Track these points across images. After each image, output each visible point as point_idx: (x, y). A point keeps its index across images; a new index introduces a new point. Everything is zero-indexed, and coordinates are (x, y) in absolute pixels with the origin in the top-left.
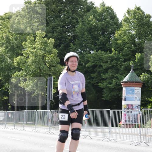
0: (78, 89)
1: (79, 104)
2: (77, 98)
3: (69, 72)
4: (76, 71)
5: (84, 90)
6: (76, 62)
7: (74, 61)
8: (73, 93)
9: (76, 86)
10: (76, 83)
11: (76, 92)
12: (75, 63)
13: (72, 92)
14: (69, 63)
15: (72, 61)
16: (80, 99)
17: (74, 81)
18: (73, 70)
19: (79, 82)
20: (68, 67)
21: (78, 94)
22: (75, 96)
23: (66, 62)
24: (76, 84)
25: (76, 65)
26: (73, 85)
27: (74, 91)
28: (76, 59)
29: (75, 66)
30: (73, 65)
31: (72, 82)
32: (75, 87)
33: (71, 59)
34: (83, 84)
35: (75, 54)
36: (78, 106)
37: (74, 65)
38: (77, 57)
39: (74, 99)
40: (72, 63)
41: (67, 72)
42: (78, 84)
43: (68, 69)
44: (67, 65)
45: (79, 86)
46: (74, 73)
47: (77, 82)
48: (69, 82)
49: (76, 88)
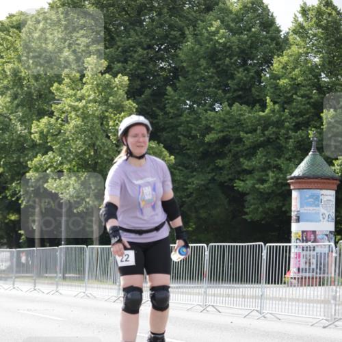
0: (153, 195)
1: (157, 229)
2: (153, 216)
3: (130, 158)
4: (146, 156)
6: (143, 136)
7: (140, 135)
8: (142, 204)
9: (147, 188)
10: (148, 182)
11: (148, 202)
12: (141, 139)
13: (139, 203)
14: (130, 140)
15: (136, 136)
16: (161, 216)
17: (142, 179)
18: (138, 155)
19: (155, 179)
20: (128, 148)
21: (154, 207)
22: (148, 211)
23: (122, 139)
24: (148, 184)
25: (145, 142)
26: (140, 186)
27: (144, 200)
28: (144, 130)
29: (143, 145)
30: (138, 144)
31: (137, 180)
32: (145, 191)
33: (133, 131)
34: (163, 183)
35: (142, 119)
36: (154, 233)
37: (140, 142)
38: (145, 125)
39: (146, 218)
40: (136, 139)
41: (127, 160)
42: (152, 185)
43: (130, 154)
44: (125, 143)
45: (154, 189)
46: (143, 161)
47: (150, 179)
48: (131, 181)
49: (148, 193)
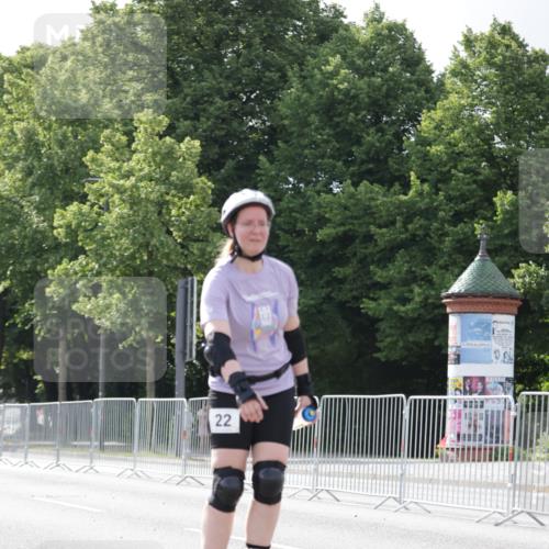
0: (273, 319)
1: (277, 374)
2: (273, 352)
3: (238, 259)
4: (264, 257)
5: (296, 323)
6: (262, 224)
7: (256, 223)
8: (257, 334)
9: (264, 308)
10: (266, 299)
11: (266, 331)
12: (258, 229)
13: (252, 332)
14: (240, 230)
15: (249, 223)
16: (282, 354)
17: (256, 293)
18: (251, 255)
19: (276, 294)
20: (236, 242)
21: (272, 339)
22: (264, 346)
23: (226, 227)
24: (266, 301)
25: (262, 234)
26: (253, 305)
27: (259, 327)
28: (262, 214)
29: (260, 238)
30: (253, 237)
31: (249, 295)
32: (261, 313)
33: (244, 216)
34: (289, 300)
35: (259, 196)
36: (273, 381)
37: (255, 234)
38: (265, 207)
39: (260, 356)
40: (248, 229)
41: (232, 261)
42: (273, 303)
43: (237, 251)
44: (231, 234)
45: (275, 310)
46: (258, 263)
47: (269, 294)
48: (240, 297)
49: (265, 316)
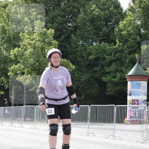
0: (62, 84)
1: (64, 99)
2: (62, 93)
3: (52, 67)
4: (59, 66)
5: (70, 84)
6: (58, 58)
7: (57, 57)
8: (57, 88)
9: (59, 81)
10: (60, 78)
11: (60, 87)
12: (57, 59)
13: (56, 87)
14: (52, 59)
15: (55, 57)
16: (66, 93)
17: (57, 76)
18: (56, 66)
19: (63, 77)
20: (51, 63)
21: (62, 89)
22: (60, 91)
23: (48, 59)
24: (60, 79)
26: (56, 80)
27: (58, 86)
28: (58, 55)
29: (58, 61)
30: (56, 61)
31: (55, 77)
32: (58, 82)
33: (53, 56)
34: (67, 78)
35: (57, 50)
36: (63, 101)
37: (56, 60)
38: (59, 53)
39: (59, 94)
40: (55, 59)
42: (62, 79)
43: (52, 65)
44: (50, 61)
45: (63, 81)
46: (58, 69)
47: (61, 77)
48: (52, 78)
49: (60, 83)
